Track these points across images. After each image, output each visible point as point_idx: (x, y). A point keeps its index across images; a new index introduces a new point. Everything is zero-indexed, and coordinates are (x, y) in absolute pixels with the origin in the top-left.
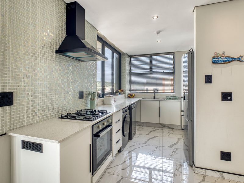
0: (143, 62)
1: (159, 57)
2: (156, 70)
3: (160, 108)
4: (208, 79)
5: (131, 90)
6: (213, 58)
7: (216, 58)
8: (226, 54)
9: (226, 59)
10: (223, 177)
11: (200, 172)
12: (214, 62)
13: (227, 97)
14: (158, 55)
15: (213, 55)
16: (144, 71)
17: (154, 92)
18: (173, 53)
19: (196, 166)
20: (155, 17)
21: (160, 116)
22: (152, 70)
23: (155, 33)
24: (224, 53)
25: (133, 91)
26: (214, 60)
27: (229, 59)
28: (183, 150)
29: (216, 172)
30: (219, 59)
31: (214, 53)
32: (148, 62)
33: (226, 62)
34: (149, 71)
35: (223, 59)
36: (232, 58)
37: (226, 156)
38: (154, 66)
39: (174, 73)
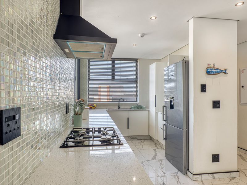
0: (105, 67)
1: (123, 62)
2: (120, 77)
3: (128, 118)
4: (203, 88)
5: (89, 100)
6: (207, 68)
7: (210, 69)
8: (216, 67)
9: (217, 71)
10: (214, 178)
11: (197, 178)
12: (208, 73)
13: (216, 104)
14: (122, 61)
15: (207, 66)
16: (106, 77)
17: (119, 102)
18: (136, 60)
19: (193, 174)
20: (153, 18)
21: (128, 128)
22: (114, 77)
23: (140, 35)
24: (214, 65)
25: (91, 101)
26: (209, 70)
27: (218, 71)
28: (166, 160)
29: (209, 174)
30: (212, 70)
31: (207, 64)
32: (110, 67)
33: (217, 73)
34: (111, 77)
35: (215, 71)
36: (221, 70)
37: (216, 158)
38: (116, 72)
39: (136, 81)
